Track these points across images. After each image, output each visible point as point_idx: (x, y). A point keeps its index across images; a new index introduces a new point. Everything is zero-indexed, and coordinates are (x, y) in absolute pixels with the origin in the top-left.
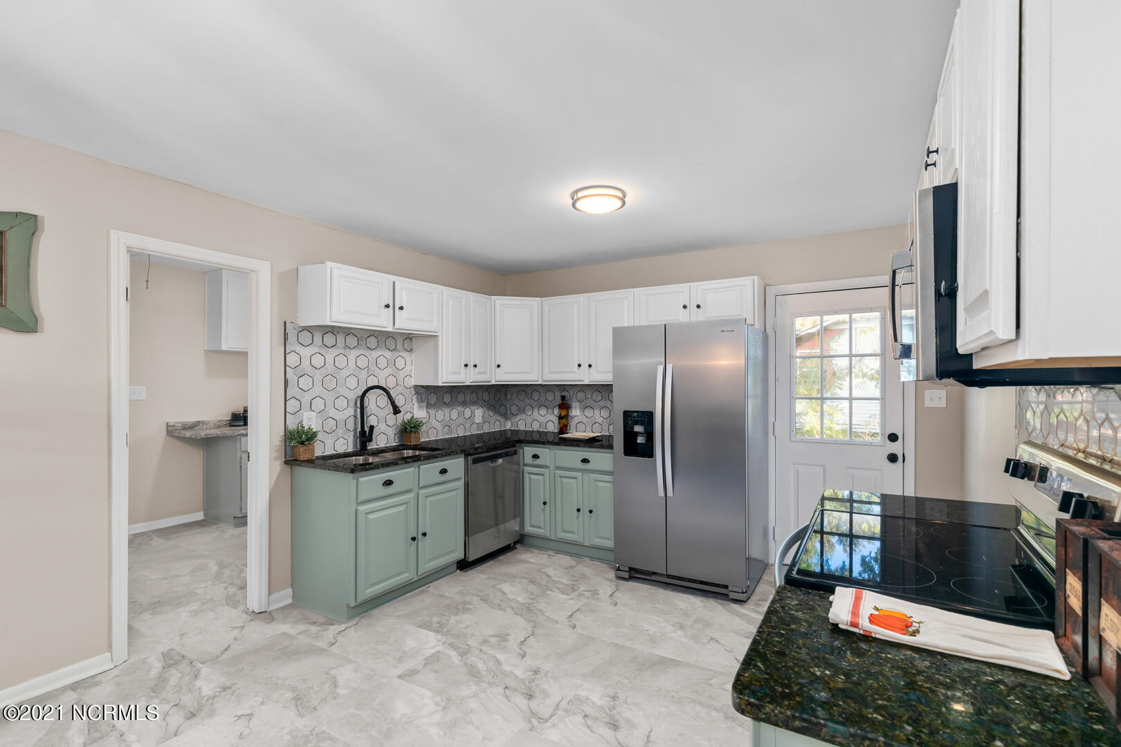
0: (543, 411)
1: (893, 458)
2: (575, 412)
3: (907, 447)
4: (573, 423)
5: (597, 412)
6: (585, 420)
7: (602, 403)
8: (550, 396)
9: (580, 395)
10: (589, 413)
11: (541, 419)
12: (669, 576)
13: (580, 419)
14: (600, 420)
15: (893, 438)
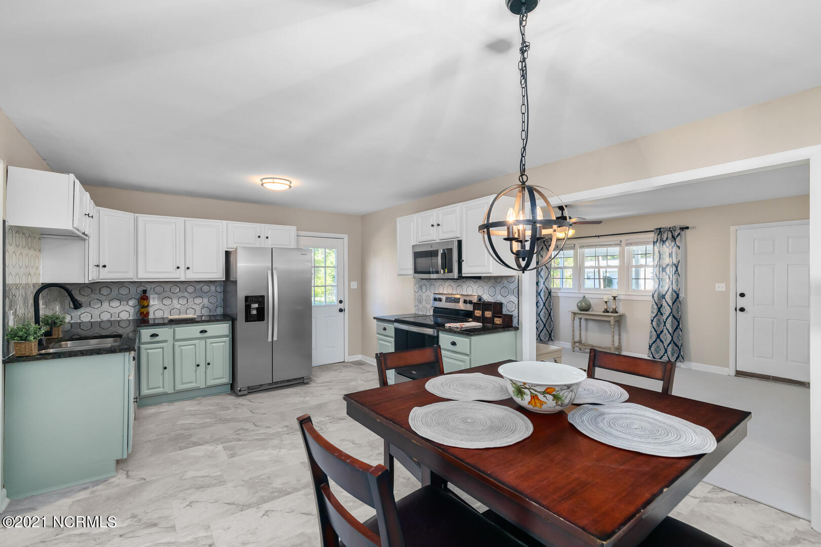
0: (115, 303)
1: (341, 310)
2: (154, 303)
3: (346, 306)
4: (151, 310)
5: (175, 301)
6: (163, 307)
7: (180, 294)
8: (124, 291)
9: (159, 289)
10: (165, 302)
11: (112, 311)
12: (274, 383)
13: (158, 307)
14: (178, 306)
15: (341, 302)
